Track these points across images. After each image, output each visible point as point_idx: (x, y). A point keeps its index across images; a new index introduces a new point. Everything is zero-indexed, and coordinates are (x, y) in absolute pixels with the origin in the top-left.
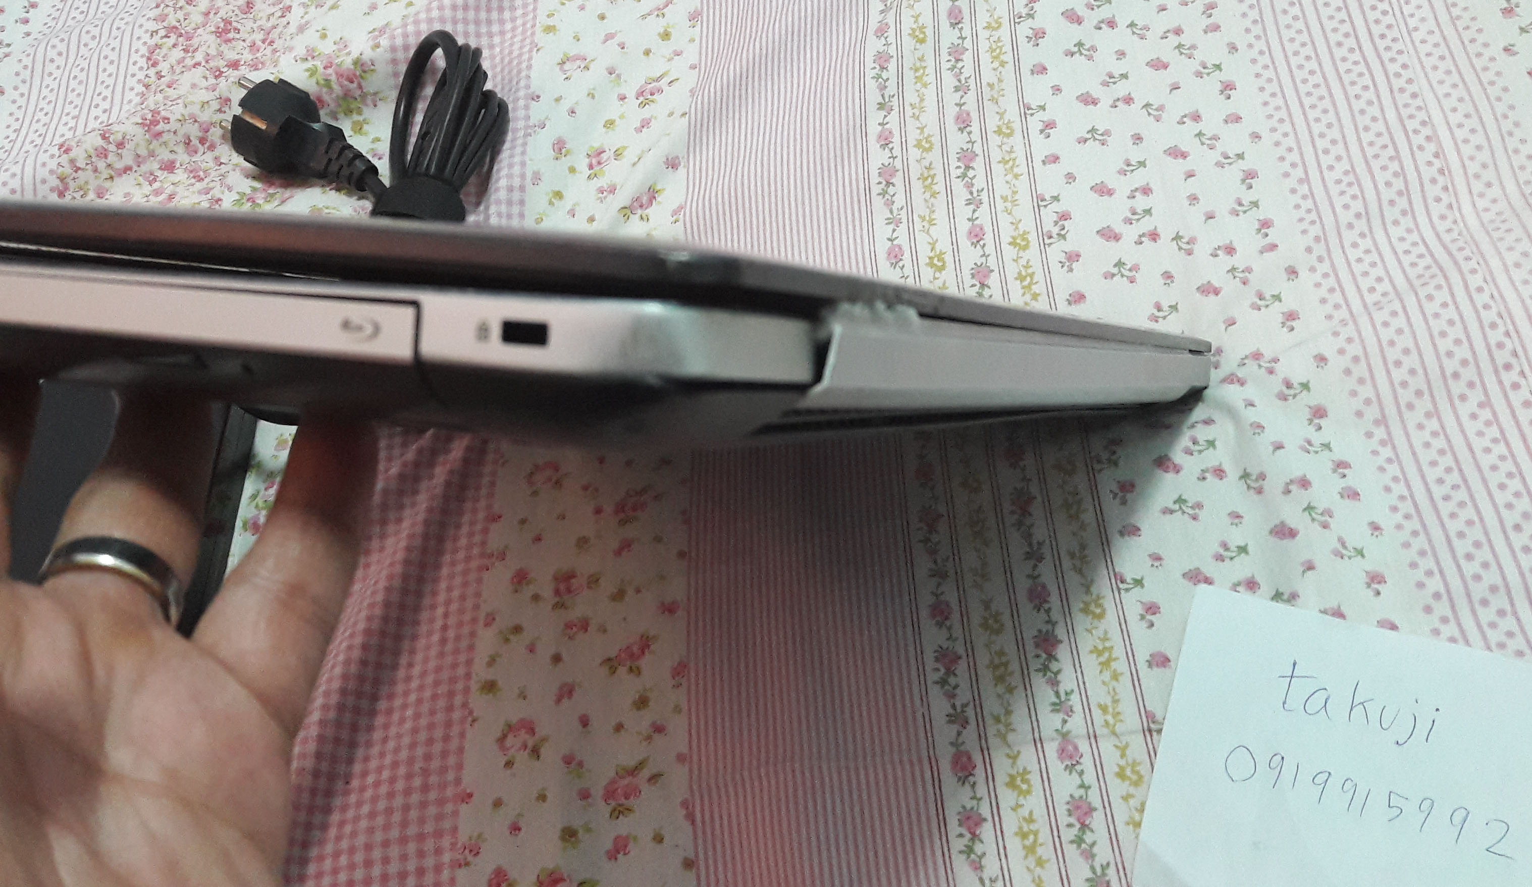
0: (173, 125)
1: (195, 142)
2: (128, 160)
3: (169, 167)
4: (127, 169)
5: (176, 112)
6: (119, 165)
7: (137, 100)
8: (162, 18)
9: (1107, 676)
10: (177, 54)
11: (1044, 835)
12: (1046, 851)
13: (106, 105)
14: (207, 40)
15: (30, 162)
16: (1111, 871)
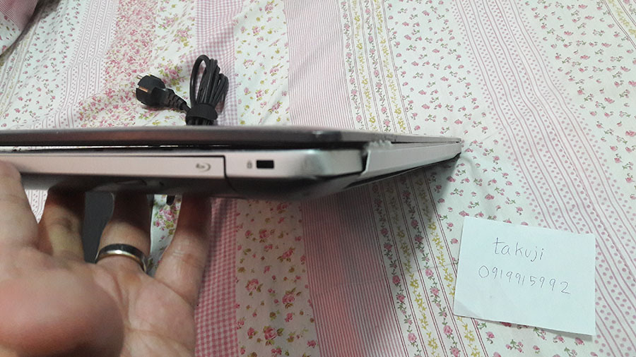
0: (116, 93)
1: (124, 98)
2: (103, 106)
3: (116, 107)
4: (102, 109)
5: (117, 88)
6: (100, 108)
7: (104, 85)
8: (109, 58)
9: (438, 247)
10: (115, 69)
11: (424, 300)
12: (425, 305)
13: (93, 88)
14: (125, 64)
15: (69, 109)
16: (446, 309)
